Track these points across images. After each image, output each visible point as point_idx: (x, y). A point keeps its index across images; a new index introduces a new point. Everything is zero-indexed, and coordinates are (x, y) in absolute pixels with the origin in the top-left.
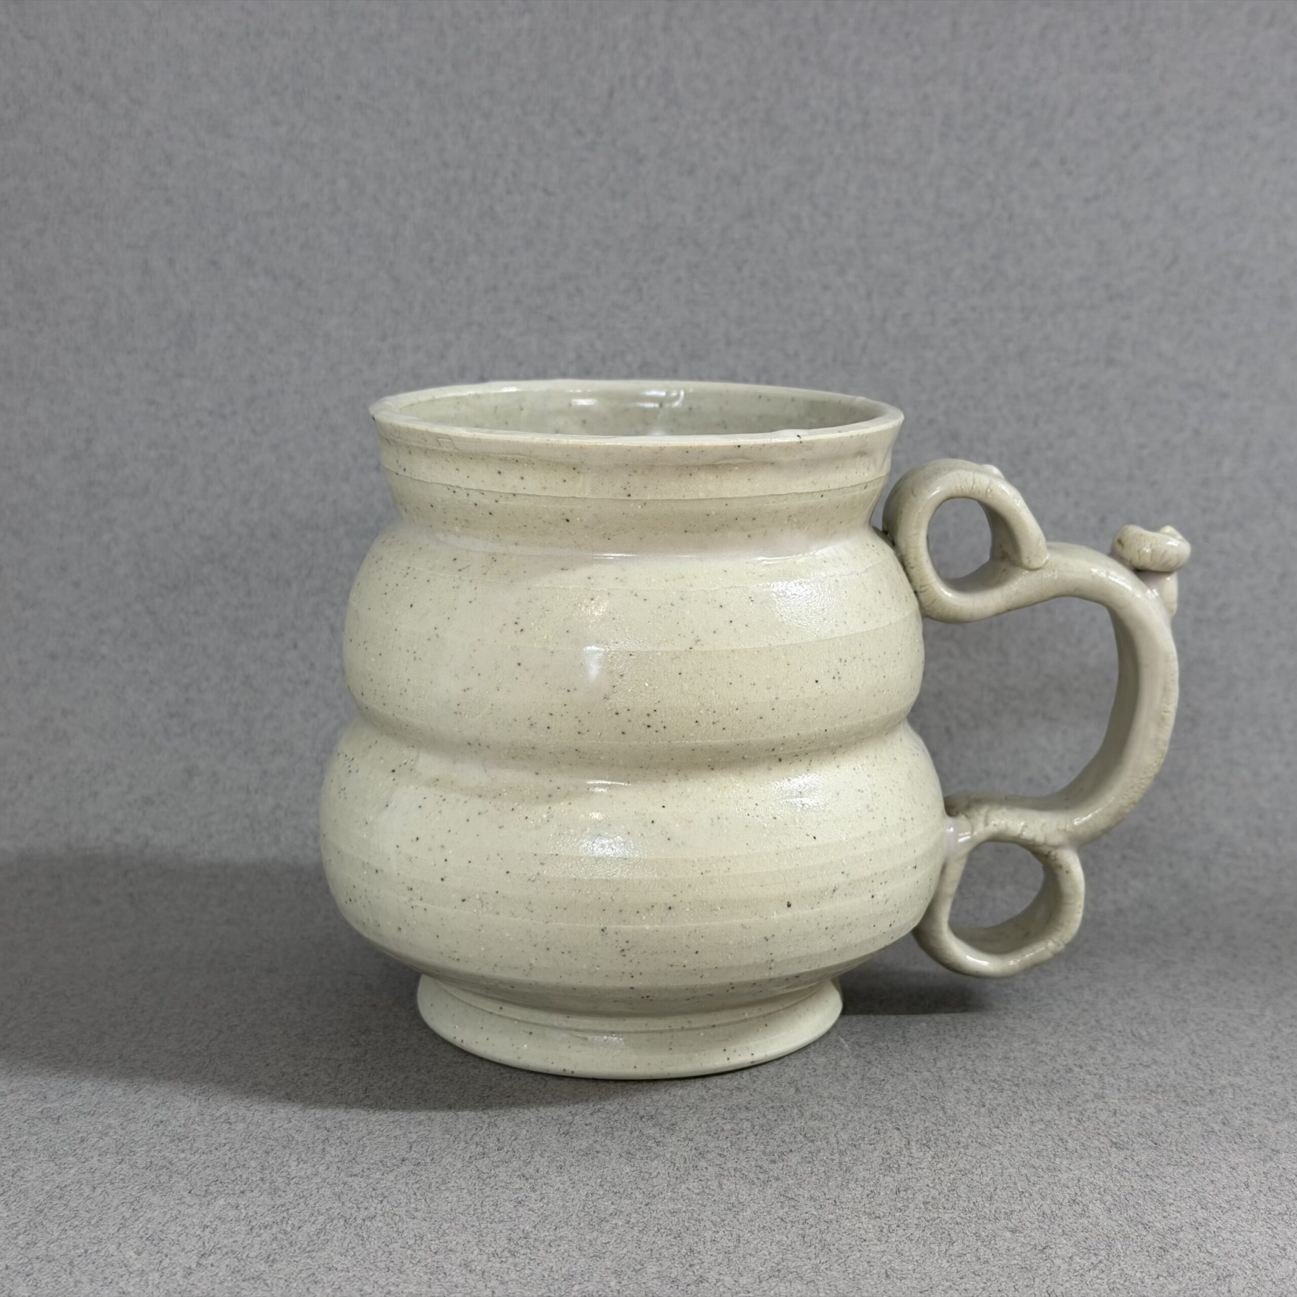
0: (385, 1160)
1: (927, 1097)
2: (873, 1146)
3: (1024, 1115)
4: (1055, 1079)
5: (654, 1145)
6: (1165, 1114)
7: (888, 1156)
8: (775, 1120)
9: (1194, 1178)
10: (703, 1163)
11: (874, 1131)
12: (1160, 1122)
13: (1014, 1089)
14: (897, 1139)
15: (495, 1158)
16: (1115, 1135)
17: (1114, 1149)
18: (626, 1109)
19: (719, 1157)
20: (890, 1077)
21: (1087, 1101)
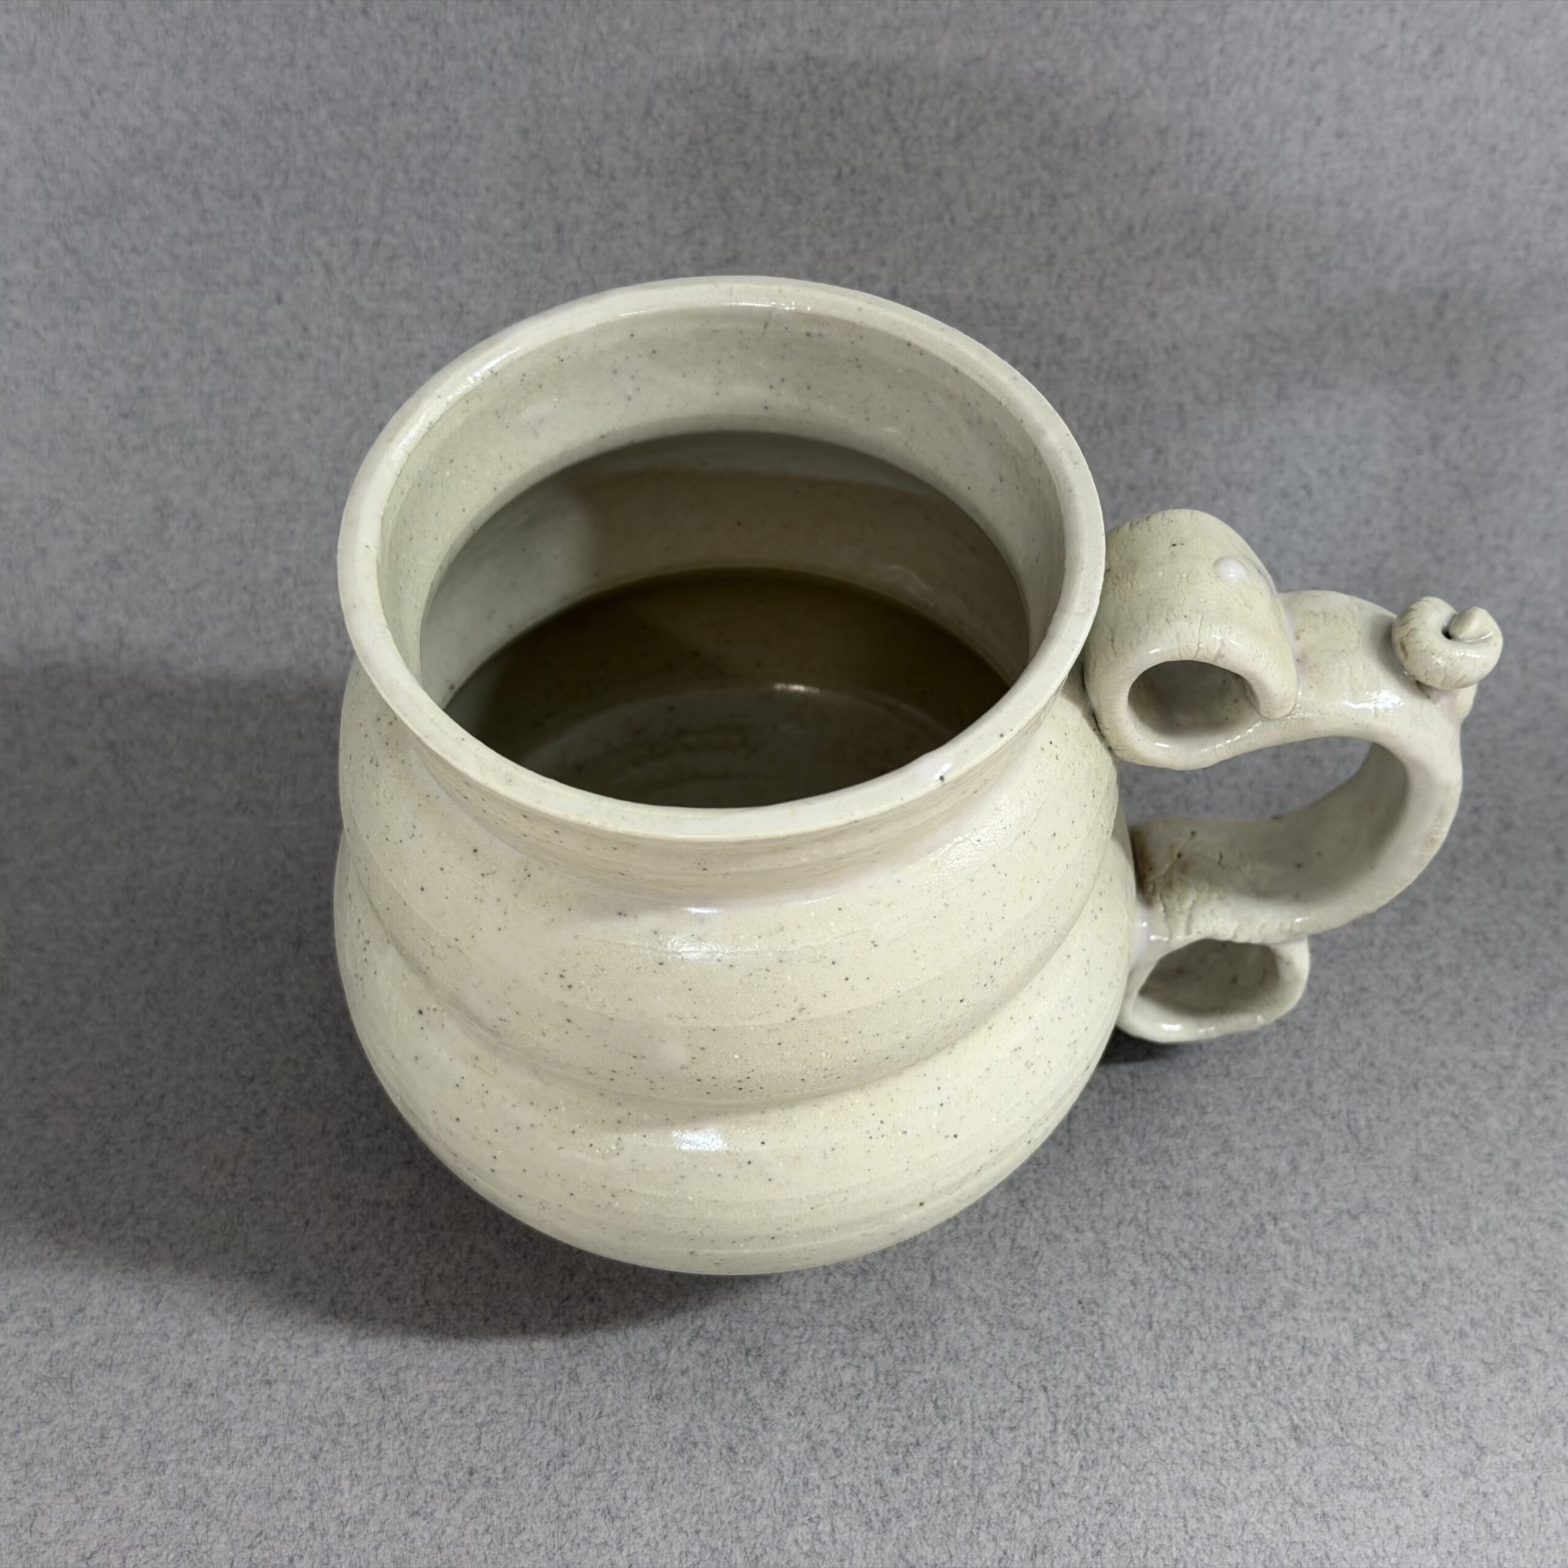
0: (451, 1470)
1: (1085, 1301)
2: (1012, 1435)
3: (1195, 1351)
4: (1242, 1252)
5: (760, 1427)
6: (1364, 1348)
7: (1029, 1459)
8: (904, 1361)
9: (1377, 1520)
10: (815, 1475)
11: (1017, 1394)
12: (1354, 1374)
13: (1191, 1278)
14: (1043, 1419)
15: (577, 1467)
16: (1298, 1405)
17: (1293, 1444)
18: (731, 1331)
19: (833, 1456)
20: (1045, 1243)
21: (1273, 1315)
